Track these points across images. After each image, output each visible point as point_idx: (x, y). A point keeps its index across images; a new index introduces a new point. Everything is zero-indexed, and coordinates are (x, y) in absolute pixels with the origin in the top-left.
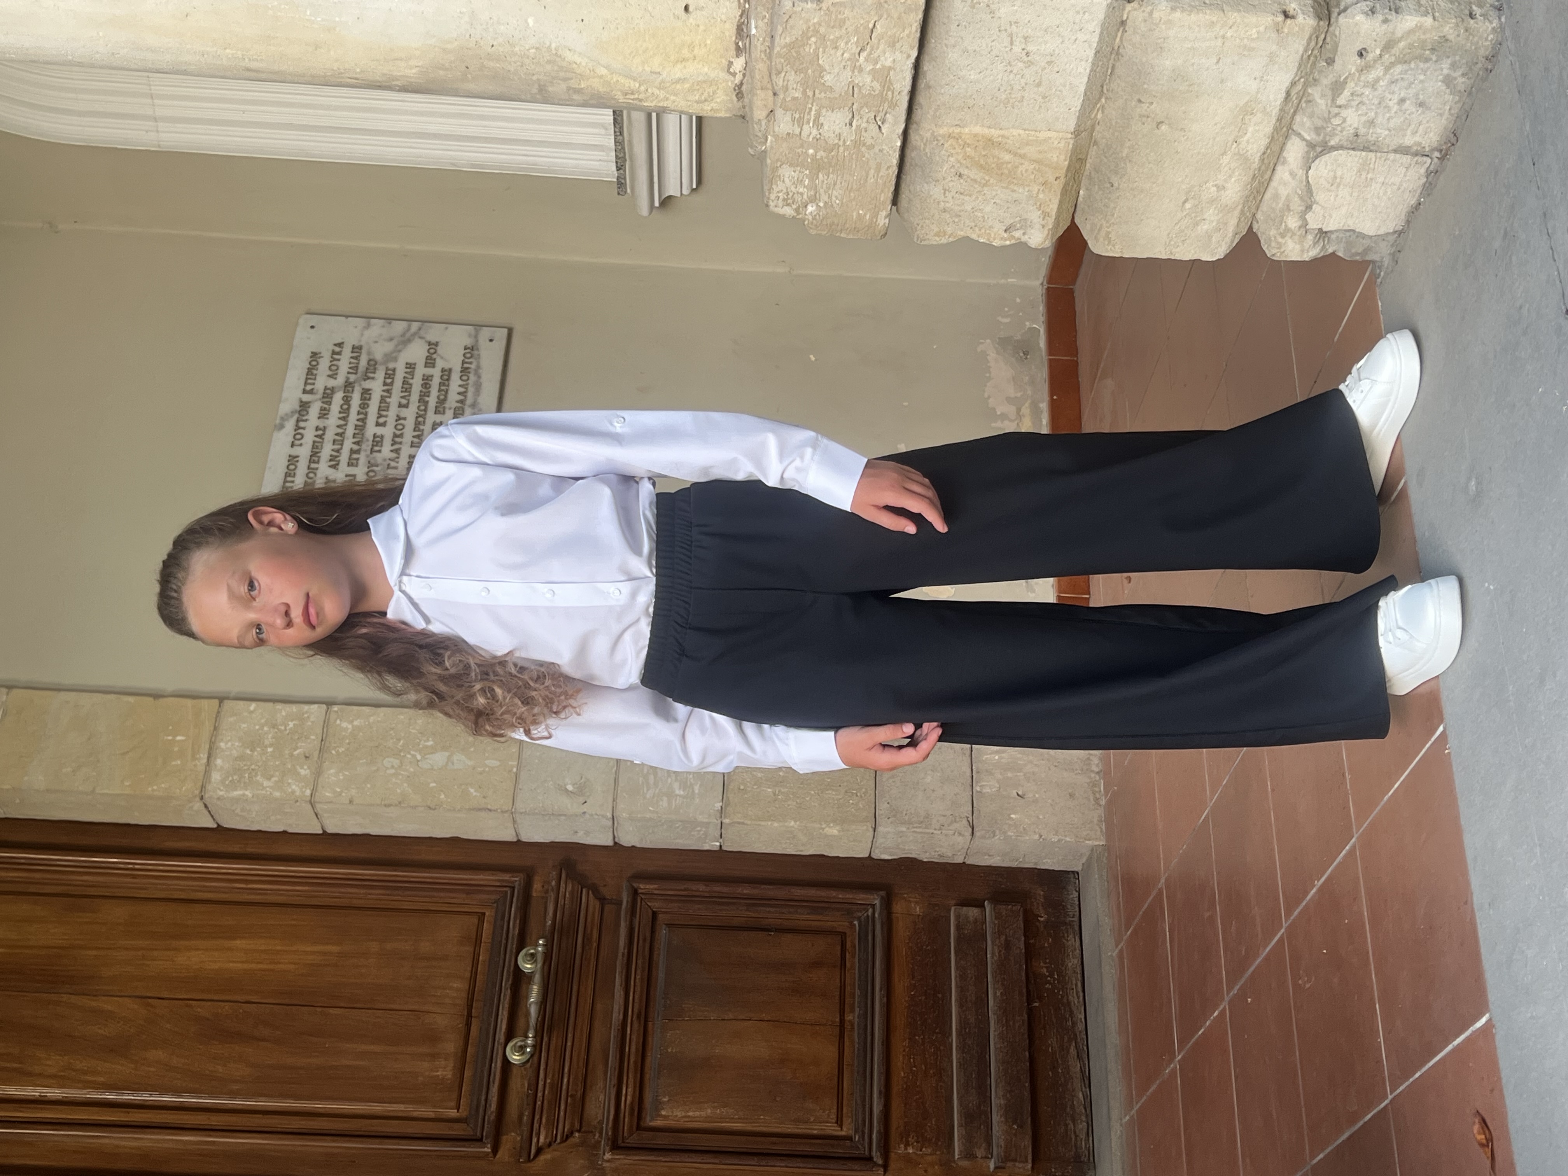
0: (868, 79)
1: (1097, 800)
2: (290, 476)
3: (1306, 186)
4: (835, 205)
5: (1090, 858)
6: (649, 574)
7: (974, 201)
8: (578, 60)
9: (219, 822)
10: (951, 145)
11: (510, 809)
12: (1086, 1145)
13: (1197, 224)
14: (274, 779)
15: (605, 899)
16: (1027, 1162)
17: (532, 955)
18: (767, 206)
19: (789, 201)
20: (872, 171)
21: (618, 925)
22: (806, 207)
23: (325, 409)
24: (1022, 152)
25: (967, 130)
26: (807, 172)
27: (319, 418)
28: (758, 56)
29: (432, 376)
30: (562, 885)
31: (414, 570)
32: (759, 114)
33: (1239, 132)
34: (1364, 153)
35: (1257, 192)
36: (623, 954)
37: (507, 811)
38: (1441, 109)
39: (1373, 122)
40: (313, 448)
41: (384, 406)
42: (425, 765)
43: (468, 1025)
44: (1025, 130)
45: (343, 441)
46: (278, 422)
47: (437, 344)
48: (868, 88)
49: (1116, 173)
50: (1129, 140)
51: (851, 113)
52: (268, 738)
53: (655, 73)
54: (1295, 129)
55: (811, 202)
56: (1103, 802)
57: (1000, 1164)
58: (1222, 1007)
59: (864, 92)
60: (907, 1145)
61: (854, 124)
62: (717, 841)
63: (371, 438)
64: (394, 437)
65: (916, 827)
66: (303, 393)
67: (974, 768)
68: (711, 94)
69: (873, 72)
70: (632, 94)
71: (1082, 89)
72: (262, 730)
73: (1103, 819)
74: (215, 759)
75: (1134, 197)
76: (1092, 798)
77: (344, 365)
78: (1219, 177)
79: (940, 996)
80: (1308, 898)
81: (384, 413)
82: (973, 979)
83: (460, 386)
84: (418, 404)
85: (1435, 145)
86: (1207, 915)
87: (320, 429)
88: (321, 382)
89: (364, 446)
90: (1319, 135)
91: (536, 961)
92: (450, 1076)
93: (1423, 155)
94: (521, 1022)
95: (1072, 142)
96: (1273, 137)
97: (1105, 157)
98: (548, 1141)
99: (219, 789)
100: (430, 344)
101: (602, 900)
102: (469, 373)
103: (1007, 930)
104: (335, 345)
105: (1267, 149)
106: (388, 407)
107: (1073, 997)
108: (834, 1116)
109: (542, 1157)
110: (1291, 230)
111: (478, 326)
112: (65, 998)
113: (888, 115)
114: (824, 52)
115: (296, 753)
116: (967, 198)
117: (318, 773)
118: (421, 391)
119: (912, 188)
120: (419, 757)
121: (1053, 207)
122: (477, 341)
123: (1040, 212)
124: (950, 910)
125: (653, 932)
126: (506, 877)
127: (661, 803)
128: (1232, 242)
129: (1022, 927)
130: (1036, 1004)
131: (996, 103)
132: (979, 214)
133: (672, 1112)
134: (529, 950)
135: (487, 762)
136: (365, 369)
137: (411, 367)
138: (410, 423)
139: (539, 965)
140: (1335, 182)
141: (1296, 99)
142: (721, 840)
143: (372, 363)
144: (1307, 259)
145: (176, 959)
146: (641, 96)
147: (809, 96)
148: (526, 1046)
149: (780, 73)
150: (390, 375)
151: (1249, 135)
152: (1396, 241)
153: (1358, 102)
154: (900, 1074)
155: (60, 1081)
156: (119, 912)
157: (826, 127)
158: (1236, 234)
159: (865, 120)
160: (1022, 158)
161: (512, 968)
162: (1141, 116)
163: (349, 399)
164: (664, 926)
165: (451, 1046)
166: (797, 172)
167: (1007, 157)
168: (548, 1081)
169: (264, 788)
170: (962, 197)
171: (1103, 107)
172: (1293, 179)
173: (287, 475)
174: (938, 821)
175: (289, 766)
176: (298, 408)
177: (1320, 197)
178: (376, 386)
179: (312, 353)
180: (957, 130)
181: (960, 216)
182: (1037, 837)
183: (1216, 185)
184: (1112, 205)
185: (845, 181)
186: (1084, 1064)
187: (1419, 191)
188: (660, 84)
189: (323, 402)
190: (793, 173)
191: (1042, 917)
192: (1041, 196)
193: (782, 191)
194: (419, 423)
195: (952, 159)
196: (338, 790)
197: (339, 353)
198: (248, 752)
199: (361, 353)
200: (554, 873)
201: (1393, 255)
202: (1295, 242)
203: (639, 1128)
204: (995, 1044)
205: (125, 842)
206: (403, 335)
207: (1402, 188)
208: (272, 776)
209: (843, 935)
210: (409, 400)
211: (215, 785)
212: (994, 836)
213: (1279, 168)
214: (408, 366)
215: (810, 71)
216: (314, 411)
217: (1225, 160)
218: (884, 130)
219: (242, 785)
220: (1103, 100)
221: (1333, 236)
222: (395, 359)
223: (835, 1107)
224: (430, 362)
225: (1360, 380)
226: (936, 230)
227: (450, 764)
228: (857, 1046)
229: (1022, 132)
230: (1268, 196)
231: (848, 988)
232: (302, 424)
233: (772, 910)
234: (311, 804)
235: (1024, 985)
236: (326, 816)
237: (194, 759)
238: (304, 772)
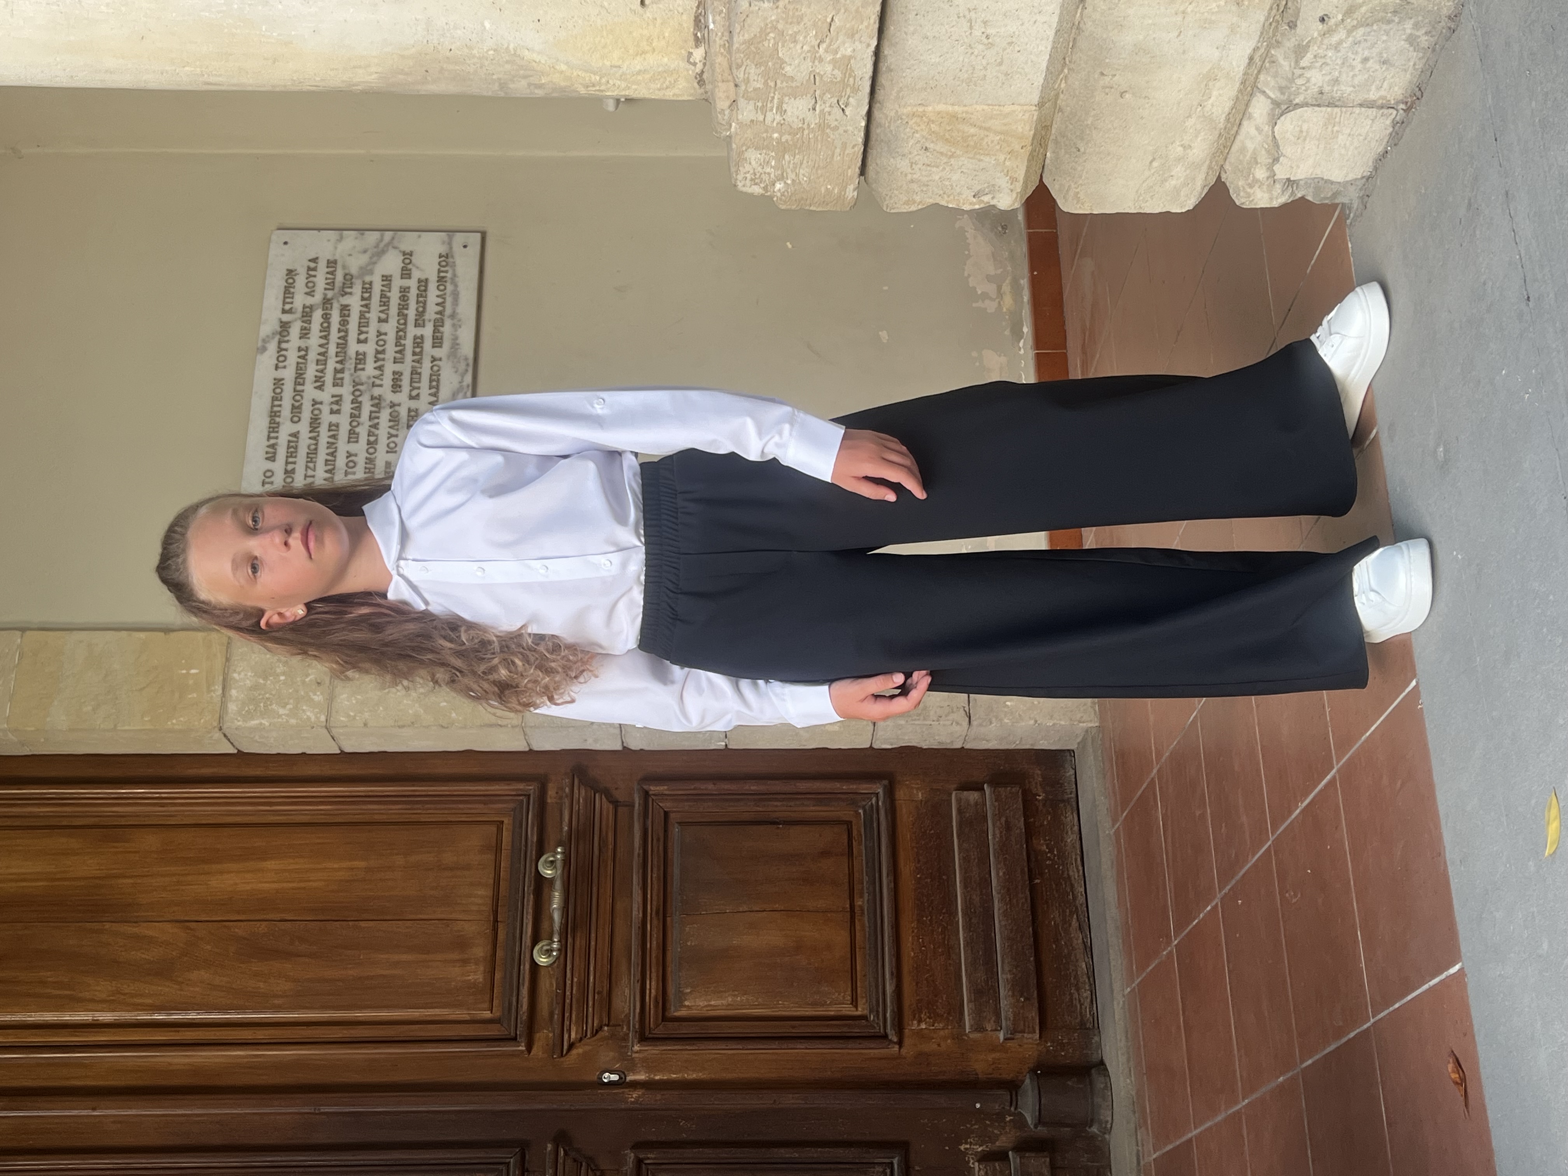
0: (829, 68)
2: (277, 400)
3: (1272, 141)
4: (803, 182)
5: (1084, 740)
6: (638, 544)
7: (942, 171)
8: (535, 56)
9: (240, 749)
10: (916, 123)
11: (520, 724)
12: (1090, 1012)
13: (1166, 180)
14: (288, 707)
15: (617, 802)
16: (1035, 1032)
17: (552, 862)
18: (735, 186)
19: (756, 181)
20: (838, 151)
21: (631, 827)
22: (774, 185)
23: (305, 329)
24: (987, 125)
25: (930, 108)
26: (773, 154)
27: (300, 338)
28: (718, 50)
29: (409, 288)
30: (576, 791)
31: (411, 553)
32: (722, 104)
33: (1203, 96)
34: (1329, 109)
35: (1224, 147)
36: (639, 855)
37: (517, 726)
38: (1405, 65)
39: (1337, 80)
40: (297, 370)
41: (364, 322)
43: (495, 930)
44: (989, 105)
45: (326, 360)
46: (260, 344)
47: (411, 254)
48: (830, 76)
49: (1082, 139)
50: (1094, 110)
51: (814, 100)
52: (279, 666)
53: (616, 67)
54: (1259, 87)
55: (778, 180)
57: (1009, 1036)
58: (1214, 904)
59: (825, 80)
60: (920, 1022)
61: (817, 109)
62: (723, 742)
63: (354, 356)
64: (376, 354)
65: (915, 720)
66: (283, 313)
68: (673, 82)
69: (834, 62)
70: (594, 86)
71: (1044, 65)
72: (273, 659)
74: (230, 689)
75: (1101, 159)
77: (321, 280)
78: (1185, 138)
79: (944, 877)
80: (1293, 816)
81: (364, 329)
82: (976, 860)
83: (438, 296)
84: (398, 318)
85: (1401, 97)
86: (1198, 813)
87: (303, 350)
88: (300, 300)
89: (347, 365)
90: (1283, 93)
91: (555, 868)
92: (481, 980)
93: (1388, 108)
94: (545, 925)
95: (1036, 113)
96: (1237, 98)
97: (1071, 123)
98: (579, 1037)
99: (237, 719)
100: (404, 254)
101: (616, 804)
102: (446, 282)
103: (1008, 811)
104: (310, 261)
105: (1232, 109)
106: (368, 323)
107: (1073, 871)
108: (849, 998)
109: (574, 1052)
110: (1259, 181)
111: (451, 232)
112: (107, 926)
113: (851, 99)
114: (783, 46)
115: (307, 680)
116: (934, 169)
117: (331, 698)
118: (399, 304)
119: (879, 162)
121: (1021, 174)
122: (451, 248)
123: (1008, 178)
124: (951, 794)
125: (666, 831)
126: (521, 786)
128: (1201, 193)
129: (1021, 807)
130: (1038, 881)
131: (958, 83)
132: (947, 183)
133: (695, 1002)
134: (549, 857)
136: (341, 285)
137: (387, 279)
138: (391, 338)
139: (559, 872)
140: (1301, 137)
141: (1260, 60)
142: (726, 740)
143: (348, 277)
144: (1276, 206)
145: (209, 883)
146: (603, 88)
147: (771, 86)
148: (552, 950)
149: (741, 66)
150: (367, 288)
151: (1213, 98)
152: (1364, 185)
153: (1321, 63)
154: (909, 951)
155: (110, 1004)
156: (151, 841)
157: (789, 113)
158: (1205, 186)
159: (827, 105)
160: (988, 131)
161: (533, 875)
162: (1104, 87)
163: (328, 316)
164: (676, 825)
165: (480, 951)
166: (763, 155)
167: (972, 130)
168: (575, 980)
169: (280, 716)
170: (929, 168)
171: (1066, 77)
172: (1260, 134)
173: (274, 399)
174: (936, 712)
175: (302, 693)
176: (279, 329)
177: (1287, 149)
178: (354, 302)
179: (288, 270)
180: (921, 109)
181: (928, 185)
182: (1032, 722)
183: (1182, 146)
184: (1079, 168)
185: (812, 161)
186: (1086, 937)
187: (1386, 140)
188: (621, 76)
189: (303, 322)
190: (759, 156)
191: (1039, 796)
192: (1008, 163)
193: (749, 172)
194: (400, 338)
195: (917, 135)
196: (352, 714)
197: (315, 269)
198: (262, 681)
199: (336, 268)
200: (567, 781)
201: (1362, 198)
202: (1264, 192)
203: (665, 1019)
204: (1000, 921)
205: (150, 772)
206: (377, 246)
207: (1369, 139)
208: (288, 703)
209: (849, 824)
210: (387, 314)
211: (232, 715)
212: (991, 723)
213: (1245, 123)
214: (385, 278)
215: (770, 64)
216: (295, 331)
217: (1190, 122)
218: (848, 111)
219: (259, 714)
220: (1066, 71)
221: (1302, 183)
222: (371, 272)
223: (850, 989)
224: (406, 273)
225: (1331, 334)
226: (905, 199)
228: (867, 930)
229: (986, 107)
230: (1235, 147)
231: (856, 875)
232: (284, 345)
233: (779, 804)
234: (326, 728)
235: (1025, 864)
236: (342, 737)
237: (209, 691)
238: (318, 698)
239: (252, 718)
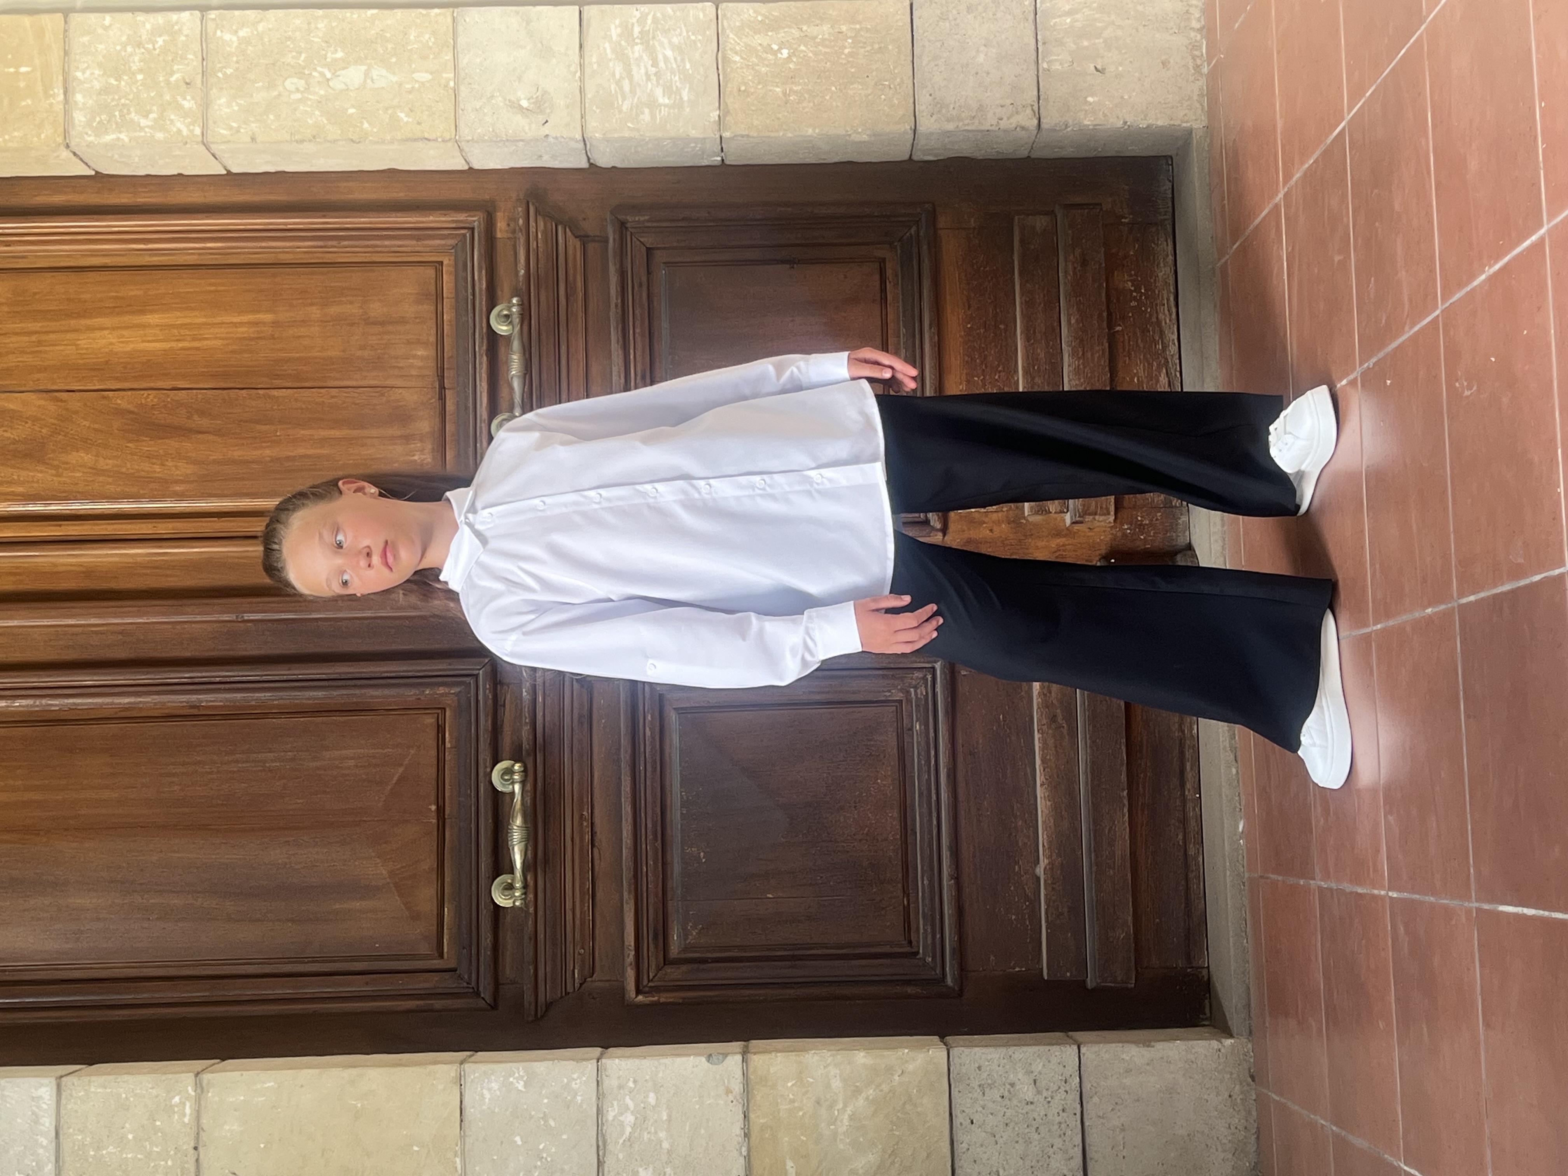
1: (1197, 68)
9: (97, 170)
11: (453, 136)
14: (152, 116)
15: (587, 236)
16: (1109, 514)
17: (507, 316)
21: (605, 269)
30: (532, 223)
36: (616, 306)
37: (450, 139)
42: (337, 85)
43: (442, 398)
52: (134, 62)
56: (1205, 70)
57: (1078, 519)
58: (1351, 377)
62: (718, 156)
67: (1039, 37)
72: (126, 51)
73: (1205, 92)
74: (74, 93)
76: (1191, 65)
79: (1002, 327)
80: (1476, 283)
91: (511, 323)
92: (429, 460)
94: (504, 393)
99: (87, 134)
101: (584, 239)
103: (1084, 241)
107: (1164, 314)
115: (173, 79)
117: (206, 105)
120: (329, 75)
124: (1012, 217)
125: (650, 275)
126: (462, 217)
127: (642, 117)
129: (1102, 234)
130: (1118, 328)
134: (502, 310)
135: (416, 76)
139: (517, 328)
142: (722, 155)
161: (485, 330)
164: (662, 265)
165: (425, 425)
169: (142, 129)
174: (994, 114)
175: (168, 98)
182: (1120, 123)
191: (1126, 218)
196: (235, 125)
198: (113, 81)
200: (520, 209)
204: (1070, 381)
208: (151, 112)
209: (882, 258)
211: (81, 129)
212: (1067, 126)
219: (114, 126)
227: (369, 81)
234: (204, 144)
235: (1104, 308)
236: (226, 155)
237: (47, 96)
238: (188, 104)
239: (106, 132)
